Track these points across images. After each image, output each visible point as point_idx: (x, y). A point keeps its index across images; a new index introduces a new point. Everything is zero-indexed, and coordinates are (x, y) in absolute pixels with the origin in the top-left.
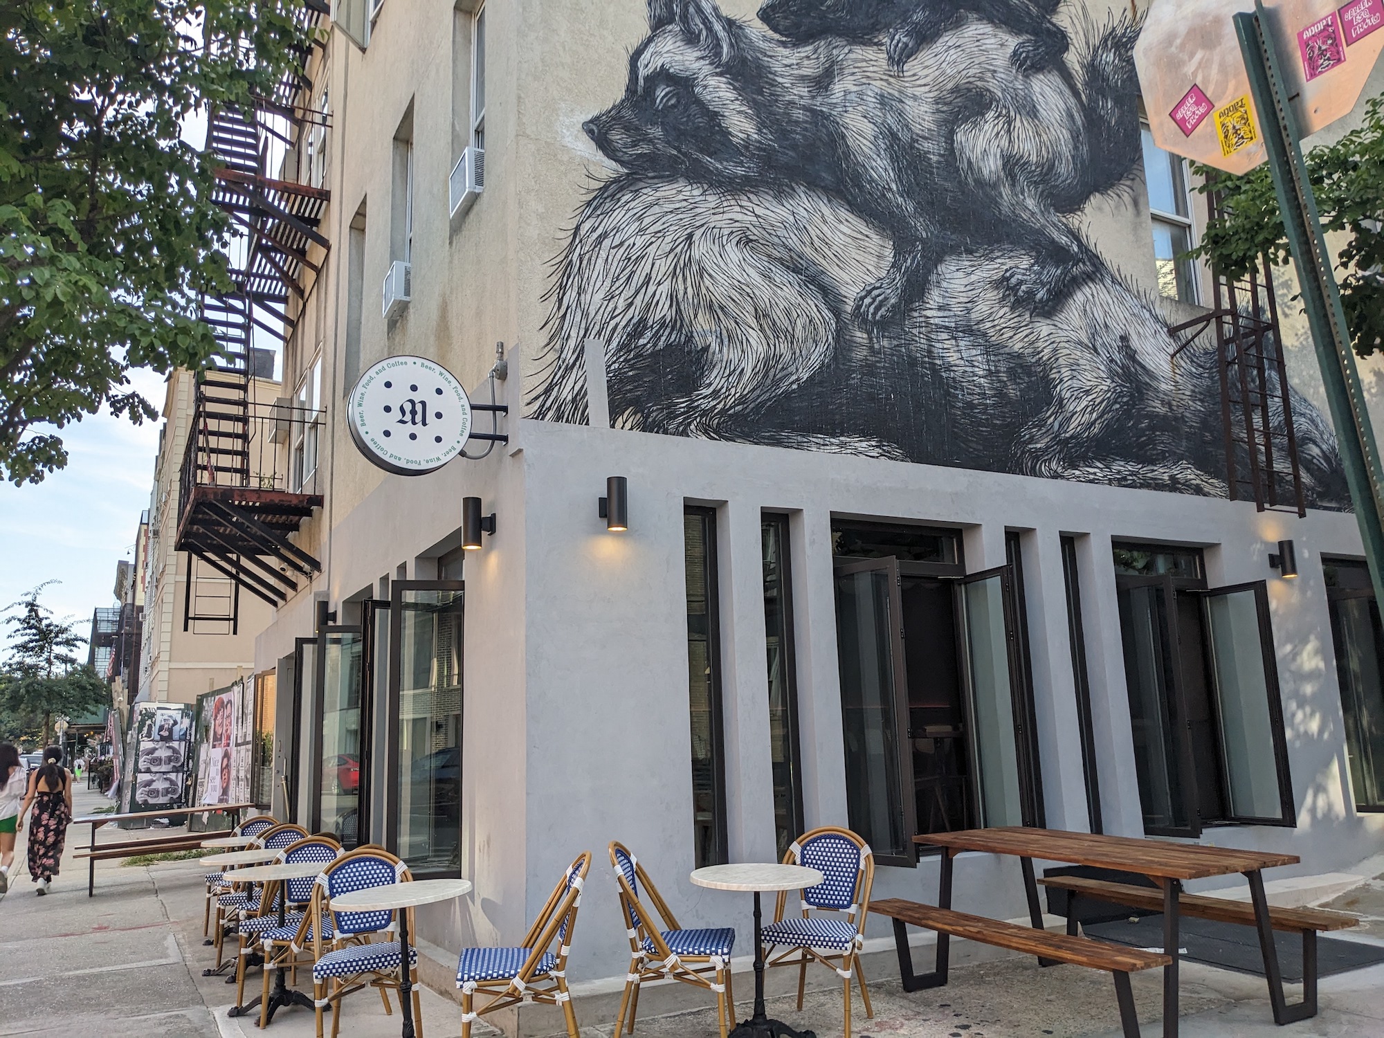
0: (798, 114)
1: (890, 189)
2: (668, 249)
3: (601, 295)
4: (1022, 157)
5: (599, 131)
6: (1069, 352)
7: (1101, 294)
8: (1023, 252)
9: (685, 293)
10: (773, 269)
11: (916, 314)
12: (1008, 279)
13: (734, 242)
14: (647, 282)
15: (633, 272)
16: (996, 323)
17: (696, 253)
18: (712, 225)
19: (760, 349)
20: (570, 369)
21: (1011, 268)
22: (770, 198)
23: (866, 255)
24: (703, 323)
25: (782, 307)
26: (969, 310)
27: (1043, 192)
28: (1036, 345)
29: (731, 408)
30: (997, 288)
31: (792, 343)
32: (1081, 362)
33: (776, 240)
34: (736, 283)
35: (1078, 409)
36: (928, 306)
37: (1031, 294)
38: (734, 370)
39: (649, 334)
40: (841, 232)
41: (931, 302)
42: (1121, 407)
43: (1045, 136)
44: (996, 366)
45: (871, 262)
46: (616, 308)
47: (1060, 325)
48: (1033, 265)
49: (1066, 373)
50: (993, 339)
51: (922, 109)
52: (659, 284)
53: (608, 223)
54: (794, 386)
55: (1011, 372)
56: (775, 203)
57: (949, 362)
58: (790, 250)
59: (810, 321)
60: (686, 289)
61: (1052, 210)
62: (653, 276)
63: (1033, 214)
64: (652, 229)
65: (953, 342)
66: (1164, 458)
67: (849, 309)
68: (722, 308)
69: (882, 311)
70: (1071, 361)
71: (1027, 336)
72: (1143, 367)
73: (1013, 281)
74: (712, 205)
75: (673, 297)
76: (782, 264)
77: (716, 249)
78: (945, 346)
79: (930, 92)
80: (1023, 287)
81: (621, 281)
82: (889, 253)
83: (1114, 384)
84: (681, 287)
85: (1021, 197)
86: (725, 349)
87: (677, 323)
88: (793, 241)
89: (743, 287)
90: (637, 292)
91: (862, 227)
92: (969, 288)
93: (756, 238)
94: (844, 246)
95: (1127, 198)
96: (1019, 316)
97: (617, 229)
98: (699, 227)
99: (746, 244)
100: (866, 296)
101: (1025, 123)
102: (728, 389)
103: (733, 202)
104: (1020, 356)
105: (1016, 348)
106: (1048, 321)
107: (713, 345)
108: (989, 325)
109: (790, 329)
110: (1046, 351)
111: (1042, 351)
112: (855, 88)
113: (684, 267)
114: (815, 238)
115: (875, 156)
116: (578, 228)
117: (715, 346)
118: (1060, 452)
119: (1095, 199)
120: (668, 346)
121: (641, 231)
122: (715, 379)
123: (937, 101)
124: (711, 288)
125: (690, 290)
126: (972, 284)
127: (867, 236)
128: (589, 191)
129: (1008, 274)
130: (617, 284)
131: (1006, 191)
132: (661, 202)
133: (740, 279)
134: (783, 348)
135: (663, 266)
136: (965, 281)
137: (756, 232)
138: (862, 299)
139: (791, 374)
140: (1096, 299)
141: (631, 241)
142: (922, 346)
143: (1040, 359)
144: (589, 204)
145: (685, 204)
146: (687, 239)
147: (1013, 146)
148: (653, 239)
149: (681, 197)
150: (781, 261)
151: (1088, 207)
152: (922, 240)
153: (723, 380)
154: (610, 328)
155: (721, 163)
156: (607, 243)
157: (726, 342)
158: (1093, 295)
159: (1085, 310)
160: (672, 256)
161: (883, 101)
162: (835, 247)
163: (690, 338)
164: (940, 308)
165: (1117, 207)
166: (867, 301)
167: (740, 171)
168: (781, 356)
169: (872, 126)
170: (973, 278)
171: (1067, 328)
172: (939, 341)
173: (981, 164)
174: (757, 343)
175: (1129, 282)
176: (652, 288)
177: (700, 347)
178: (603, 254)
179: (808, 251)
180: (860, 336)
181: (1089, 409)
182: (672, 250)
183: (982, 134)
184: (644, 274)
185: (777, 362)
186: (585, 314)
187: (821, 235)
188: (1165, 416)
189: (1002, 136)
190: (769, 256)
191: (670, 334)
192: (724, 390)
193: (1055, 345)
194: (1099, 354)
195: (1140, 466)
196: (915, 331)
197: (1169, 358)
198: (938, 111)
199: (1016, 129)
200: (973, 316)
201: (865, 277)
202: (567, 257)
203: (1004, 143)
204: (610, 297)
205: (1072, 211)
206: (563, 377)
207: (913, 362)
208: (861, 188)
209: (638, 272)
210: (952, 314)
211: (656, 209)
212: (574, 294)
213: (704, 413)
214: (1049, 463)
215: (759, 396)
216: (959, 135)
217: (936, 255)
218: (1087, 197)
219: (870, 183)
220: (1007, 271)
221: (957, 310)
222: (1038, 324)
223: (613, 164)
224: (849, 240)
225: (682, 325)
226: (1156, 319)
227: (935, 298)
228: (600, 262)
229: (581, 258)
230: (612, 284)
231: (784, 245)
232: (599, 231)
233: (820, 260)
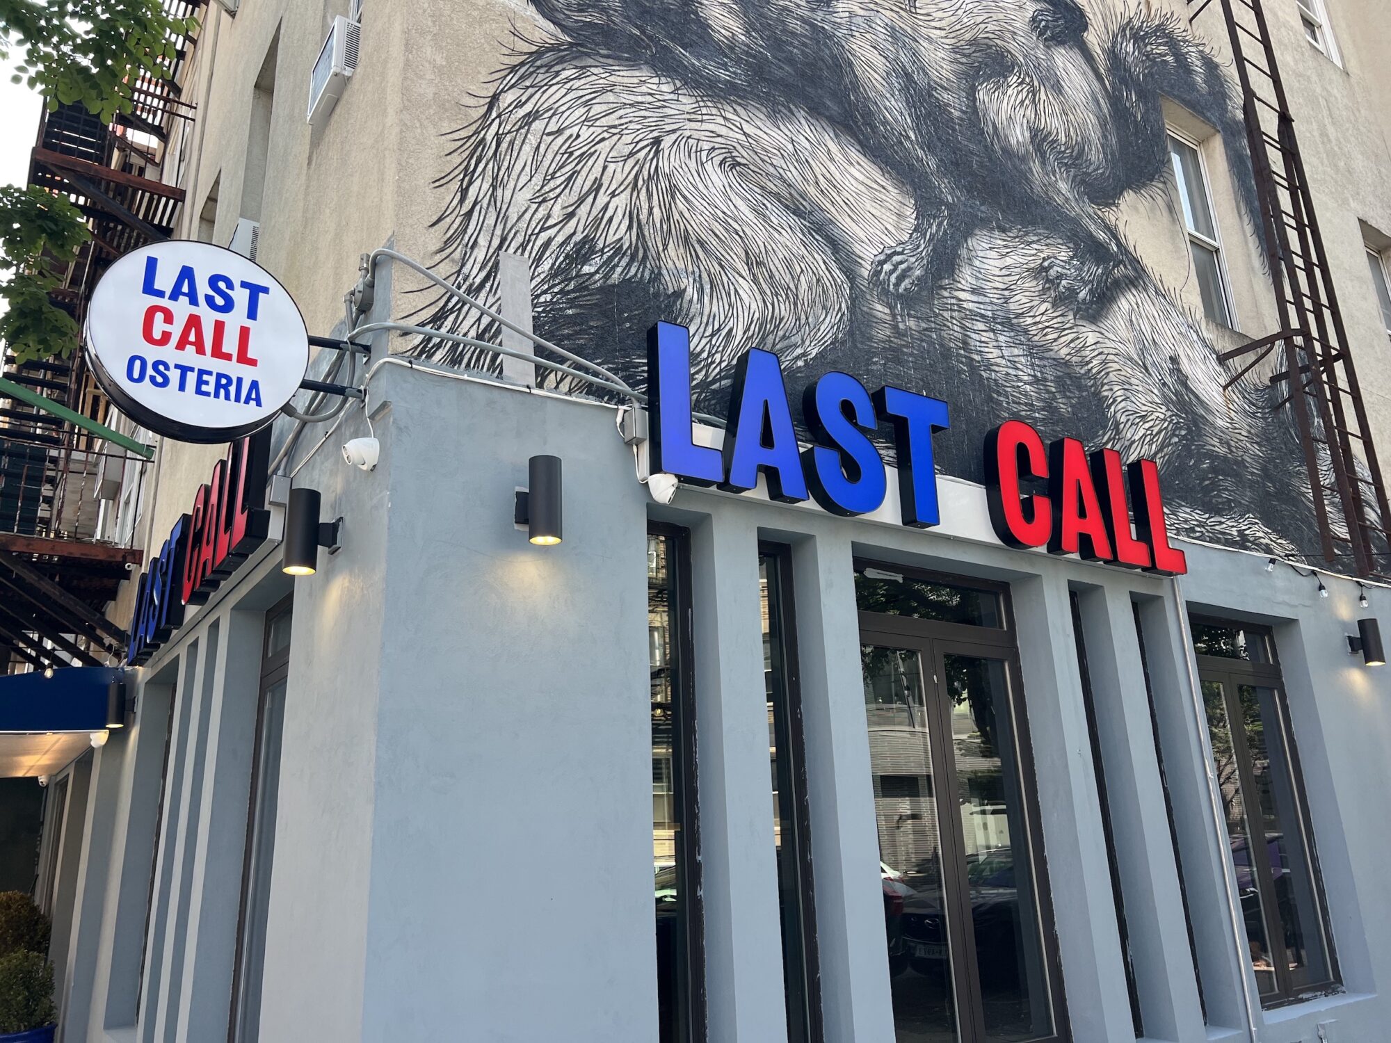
0: (795, 25)
1: (908, 137)
2: (626, 151)
3: (527, 194)
4: (1050, 133)
6: (1119, 367)
7: (1146, 305)
8: (1060, 241)
9: (650, 213)
10: (769, 205)
11: (946, 294)
12: (1047, 269)
13: (717, 161)
15: (575, 173)
16: (1037, 319)
17: (665, 165)
18: (687, 133)
19: (754, 306)
20: (475, 290)
21: (1049, 258)
23: (883, 210)
24: (674, 258)
25: (780, 256)
26: (1007, 300)
27: (1075, 176)
28: (1083, 353)
30: (1035, 278)
31: (795, 304)
32: (1133, 381)
33: (771, 169)
34: (721, 215)
35: (1137, 438)
36: (959, 285)
37: (1072, 292)
38: (719, 330)
39: (597, 261)
40: (852, 176)
41: (963, 282)
42: (1180, 441)
43: (1072, 118)
44: (1042, 372)
45: (890, 220)
46: (549, 216)
47: (1106, 334)
48: (1072, 258)
49: (1119, 392)
50: (1036, 338)
51: (939, 54)
52: (613, 195)
53: (541, 101)
54: (800, 363)
55: (1058, 381)
56: (768, 124)
57: (988, 360)
58: (790, 185)
59: (818, 280)
60: (651, 209)
61: (1086, 200)
62: (606, 182)
63: (1067, 199)
64: (604, 122)
65: (991, 335)
66: (1231, 509)
67: (866, 274)
68: (700, 244)
69: (906, 283)
70: (1123, 378)
71: (1072, 341)
72: (1197, 397)
73: (1052, 272)
74: (688, 108)
75: (632, 219)
76: (780, 201)
77: (693, 165)
78: (983, 339)
79: (946, 38)
80: (1064, 282)
81: (559, 181)
82: (910, 212)
83: (1169, 413)
84: (645, 206)
85: (1053, 178)
86: (706, 300)
87: (639, 252)
88: (793, 175)
89: (730, 220)
90: (581, 200)
91: (877, 175)
92: (1004, 272)
93: (745, 162)
94: (857, 194)
95: (1160, 201)
96: (1062, 315)
97: (554, 112)
98: (668, 133)
99: (733, 166)
100: (885, 262)
101: (1050, 97)
102: (711, 355)
103: (714, 111)
104: (1067, 364)
105: (1062, 354)
106: (1094, 328)
107: (689, 290)
108: (1029, 321)
109: (792, 286)
110: (1095, 362)
111: (1090, 362)
112: (862, 12)
113: (648, 179)
114: (821, 178)
115: (888, 95)
116: (495, 98)
117: (691, 293)
119: (1129, 197)
120: (626, 282)
121: (589, 121)
123: (955, 50)
124: (687, 214)
125: (656, 211)
126: (1007, 267)
127: (884, 188)
129: (1046, 264)
130: (552, 184)
131: (1036, 167)
132: (617, 89)
133: (725, 210)
134: (784, 310)
135: (619, 173)
136: (1000, 264)
137: (745, 155)
138: (882, 263)
139: (796, 346)
140: (1141, 309)
141: (575, 130)
142: (956, 334)
143: (1090, 370)
144: (514, 68)
145: (650, 99)
146: (653, 144)
148: (606, 135)
149: (644, 89)
150: (778, 196)
152: (948, 205)
153: (704, 341)
154: (539, 242)
155: (699, 60)
156: (538, 126)
158: (1137, 304)
159: (1131, 321)
160: (631, 162)
161: (894, 34)
162: (845, 194)
163: (657, 276)
164: (974, 291)
165: (1152, 210)
166: (887, 267)
167: (723, 75)
168: (781, 320)
169: (883, 59)
170: (1008, 261)
171: (1114, 338)
172: (975, 331)
173: (1007, 132)
174: (749, 297)
175: (1173, 295)
176: (602, 199)
177: (671, 291)
178: (532, 140)
179: (812, 190)
180: (881, 310)
181: (1148, 439)
182: (631, 154)
183: (1006, 99)
184: (591, 178)
185: (777, 327)
186: (502, 217)
187: (828, 176)
188: (1225, 457)
189: (1027, 106)
190: (762, 188)
191: (629, 265)
192: (705, 355)
193: (1103, 357)
194: (1150, 374)
195: (1207, 516)
196: (946, 315)
197: (1221, 389)
198: (957, 61)
199: (1042, 102)
200: (1012, 307)
201: (884, 237)
202: (477, 132)
203: (1030, 113)
204: (541, 199)
205: (1107, 205)
206: (464, 301)
207: (946, 354)
208: (874, 129)
209: (584, 173)
210: (987, 300)
211: (610, 97)
212: (486, 186)
216: (981, 93)
217: (965, 227)
218: (1121, 193)
219: (883, 125)
220: (1044, 260)
221: (993, 296)
222: (1084, 329)
224: (863, 188)
225: (645, 257)
226: (1204, 341)
227: (966, 277)
228: (527, 150)
229: (499, 138)
230: (545, 182)
231: (781, 178)
232: (528, 108)
233: (828, 205)
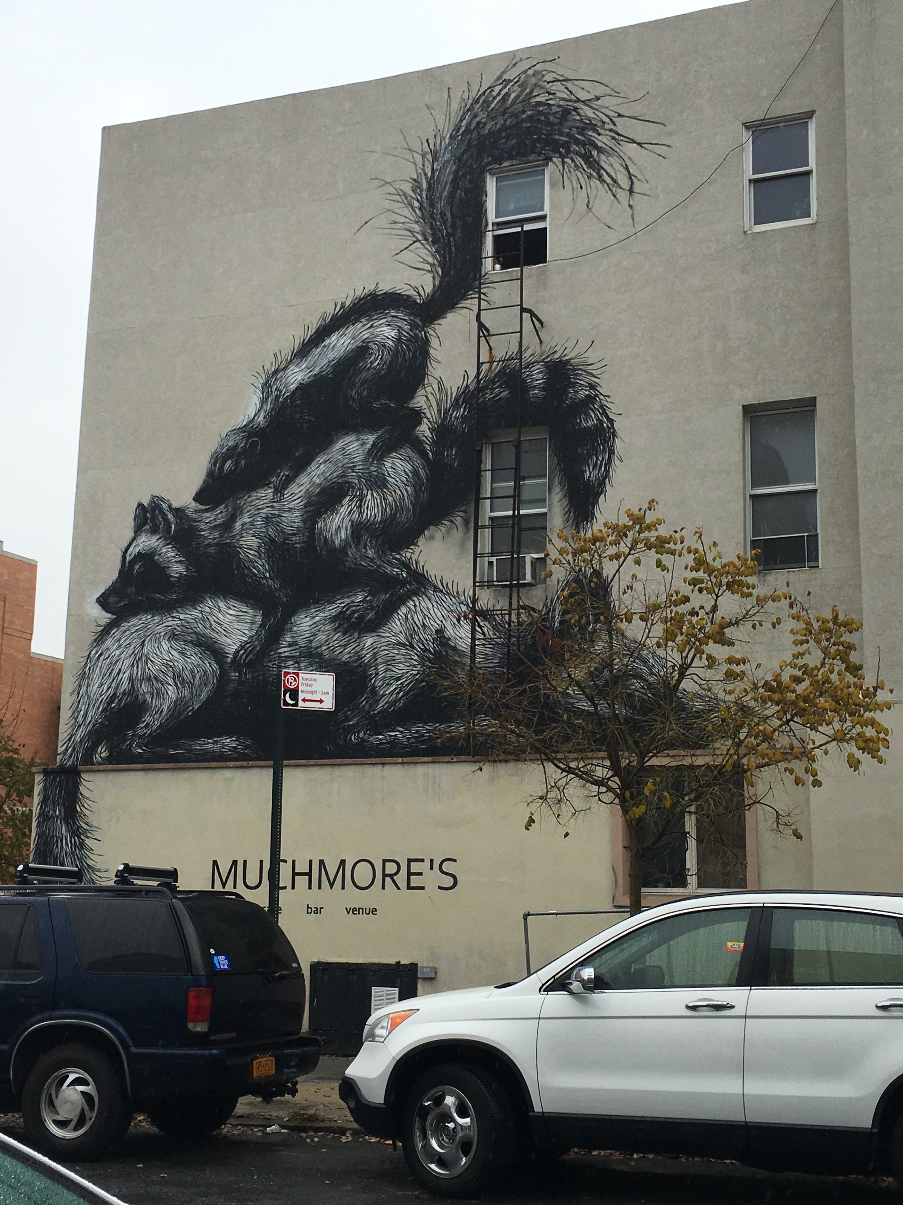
0: (212, 550)
1: (265, 577)
2: (131, 652)
3: (97, 685)
4: (369, 521)
5: (103, 602)
6: (387, 652)
7: (423, 603)
8: (359, 590)
9: (137, 674)
10: (186, 647)
11: (272, 653)
12: (344, 613)
13: (167, 638)
14: (118, 674)
15: (113, 670)
16: (330, 645)
17: (145, 651)
18: (155, 633)
19: (173, 696)
21: (347, 604)
22: (188, 607)
23: (244, 624)
24: (144, 688)
25: (189, 668)
26: (311, 642)
27: (381, 542)
28: (360, 653)
29: (155, 731)
30: (333, 622)
31: (192, 688)
32: (397, 657)
33: (190, 630)
34: (165, 662)
35: (387, 693)
36: (282, 646)
37: (361, 618)
38: (158, 711)
39: (117, 701)
40: (229, 614)
41: (284, 643)
42: (427, 684)
43: (390, 499)
45: (246, 628)
46: (103, 691)
47: (383, 635)
48: (366, 597)
49: (381, 668)
50: (327, 656)
51: (295, 515)
52: (125, 673)
53: (104, 647)
54: (190, 714)
56: (192, 609)
58: (198, 634)
59: (204, 673)
60: (138, 672)
61: (388, 552)
62: (122, 669)
63: (372, 560)
64: (124, 644)
66: (462, 715)
67: (229, 660)
68: (156, 678)
69: (252, 656)
70: (388, 658)
71: (354, 648)
72: (455, 649)
73: (348, 612)
74: (157, 621)
75: (131, 679)
76: (192, 644)
77: (156, 645)
79: (302, 501)
80: (356, 615)
81: (107, 676)
82: (259, 619)
83: (424, 668)
84: (135, 672)
85: (363, 550)
86: (154, 701)
87: (132, 691)
88: (200, 628)
89: (169, 663)
90: (114, 680)
91: (244, 607)
92: (313, 626)
93: (178, 633)
95: (459, 521)
96: (350, 636)
97: (108, 649)
98: (148, 636)
99: (173, 638)
100: (240, 650)
101: (375, 495)
102: (154, 722)
103: (168, 616)
104: (346, 663)
105: (343, 659)
106: (374, 634)
108: (324, 648)
109: (192, 681)
110: (368, 656)
111: (365, 656)
112: (249, 520)
113: (140, 659)
114: (213, 623)
116: (89, 654)
117: (149, 700)
118: (368, 725)
120: (125, 705)
121: (119, 646)
122: (147, 718)
123: (305, 506)
124: (151, 668)
125: (139, 673)
126: (315, 623)
127: (246, 612)
128: (96, 633)
129: (344, 609)
130: (105, 677)
131: (351, 552)
133: (168, 658)
134: (186, 693)
135: (128, 662)
136: (310, 623)
137: (179, 629)
138: (238, 652)
139: (189, 707)
140: (418, 608)
141: (113, 654)
143: (361, 662)
144: (96, 640)
145: (142, 625)
146: (141, 645)
147: (362, 516)
149: (141, 622)
150: (191, 642)
151: (421, 541)
152: (282, 604)
153: (151, 718)
154: (99, 701)
155: (164, 596)
156: (102, 658)
157: (155, 697)
158: (415, 606)
159: (407, 618)
160: (133, 655)
161: (267, 520)
162: (225, 625)
163: (138, 698)
164: (290, 646)
165: (448, 531)
166: (241, 653)
167: (174, 596)
168: (184, 698)
169: (257, 540)
170: (317, 619)
171: (389, 635)
173: (334, 538)
174: (171, 692)
176: (121, 676)
177: (141, 702)
178: (100, 665)
179: (208, 631)
180: (234, 675)
181: (397, 690)
182: (133, 652)
183: (338, 516)
184: (118, 670)
185: (182, 701)
186: (89, 697)
187: (217, 620)
189: (354, 512)
190: (185, 641)
191: (127, 698)
192: (151, 723)
193: (376, 650)
194: (415, 648)
196: (270, 664)
198: (306, 512)
199: (367, 503)
200: (313, 644)
201: (242, 638)
202: (83, 671)
203: (356, 516)
204: (102, 685)
205: (407, 547)
206: (77, 731)
210: (298, 647)
211: (128, 632)
212: (85, 688)
213: (141, 737)
214: (358, 734)
215: (170, 723)
216: (320, 524)
217: (290, 612)
218: (422, 532)
219: (251, 578)
220: (344, 607)
221: (302, 644)
222: (365, 638)
223: (109, 615)
224: (234, 618)
227: (288, 638)
228: (98, 668)
229: (89, 669)
230: (103, 678)
231: (195, 632)
232: (99, 653)
233: (215, 635)
